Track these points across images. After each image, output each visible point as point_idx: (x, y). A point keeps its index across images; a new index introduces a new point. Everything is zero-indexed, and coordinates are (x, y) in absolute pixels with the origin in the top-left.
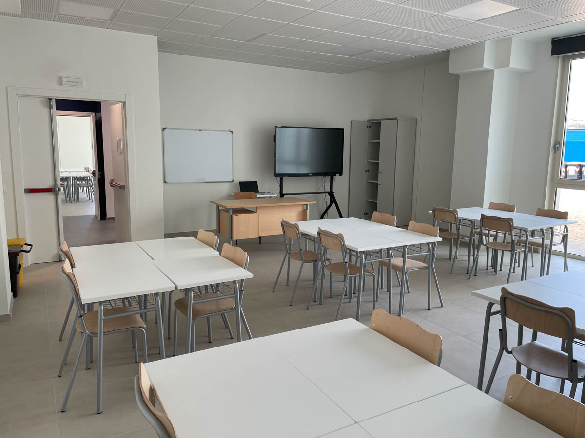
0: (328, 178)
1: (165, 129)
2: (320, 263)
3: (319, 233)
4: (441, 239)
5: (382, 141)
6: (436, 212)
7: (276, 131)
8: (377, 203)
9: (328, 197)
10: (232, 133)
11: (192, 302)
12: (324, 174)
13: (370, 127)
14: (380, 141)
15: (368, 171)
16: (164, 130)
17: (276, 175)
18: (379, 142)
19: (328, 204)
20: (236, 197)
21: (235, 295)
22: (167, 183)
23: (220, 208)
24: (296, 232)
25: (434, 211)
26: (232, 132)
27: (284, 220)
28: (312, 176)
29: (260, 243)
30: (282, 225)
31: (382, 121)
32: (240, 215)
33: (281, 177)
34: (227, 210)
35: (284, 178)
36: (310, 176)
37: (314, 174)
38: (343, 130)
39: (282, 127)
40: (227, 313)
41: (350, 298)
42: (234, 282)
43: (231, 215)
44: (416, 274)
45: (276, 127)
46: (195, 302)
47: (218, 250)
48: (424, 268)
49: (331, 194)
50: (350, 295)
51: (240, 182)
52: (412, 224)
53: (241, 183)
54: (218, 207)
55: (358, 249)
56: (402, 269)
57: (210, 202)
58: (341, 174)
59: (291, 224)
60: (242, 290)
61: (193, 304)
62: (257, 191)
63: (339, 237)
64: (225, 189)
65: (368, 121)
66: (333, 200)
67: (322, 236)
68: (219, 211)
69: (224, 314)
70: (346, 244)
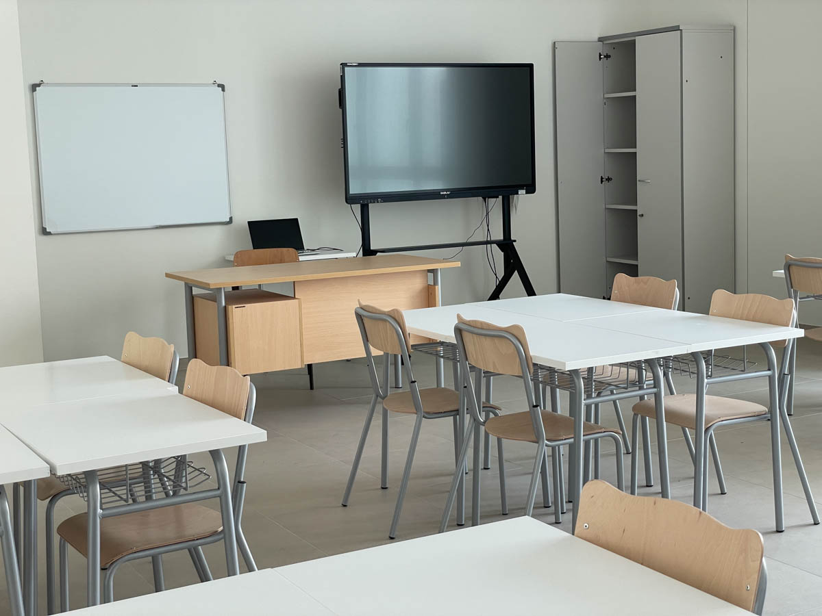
0: (496, 204)
1: (39, 85)
2: (467, 417)
3: (458, 331)
4: (801, 333)
5: (641, 93)
6: (793, 269)
7: (343, 78)
8: (637, 266)
9: (499, 255)
10: (223, 90)
11: (99, 511)
12: (486, 192)
13: (607, 57)
14: (639, 93)
15: (609, 179)
16: (34, 87)
17: (349, 199)
18: (635, 97)
19: (501, 274)
20: (240, 260)
21: (218, 492)
22: (49, 233)
23: (196, 291)
24: (398, 335)
25: (788, 267)
26: (222, 87)
27: (364, 303)
28: (449, 197)
29: (312, 388)
30: (359, 317)
31: (638, 39)
32: (248, 306)
33: (364, 203)
34: (213, 297)
35: (373, 209)
36: (443, 197)
37: (456, 193)
38: (531, 66)
39: (360, 65)
40: (201, 545)
41: (556, 514)
42: (215, 454)
43: (225, 307)
44: (737, 431)
45: (344, 65)
46: (107, 512)
47: (175, 385)
48: (759, 416)
49: (507, 245)
50: (555, 502)
51: (249, 223)
52: (720, 296)
53: (253, 225)
54: (189, 288)
55: (564, 364)
56: (694, 422)
57: (168, 275)
58: (531, 189)
59: (384, 313)
60: (239, 482)
61: (103, 517)
62: (299, 246)
63: (513, 337)
64: (212, 243)
65: (601, 40)
66: (513, 263)
67: (467, 337)
68: (191, 300)
69: (196, 549)
70: (532, 353)
